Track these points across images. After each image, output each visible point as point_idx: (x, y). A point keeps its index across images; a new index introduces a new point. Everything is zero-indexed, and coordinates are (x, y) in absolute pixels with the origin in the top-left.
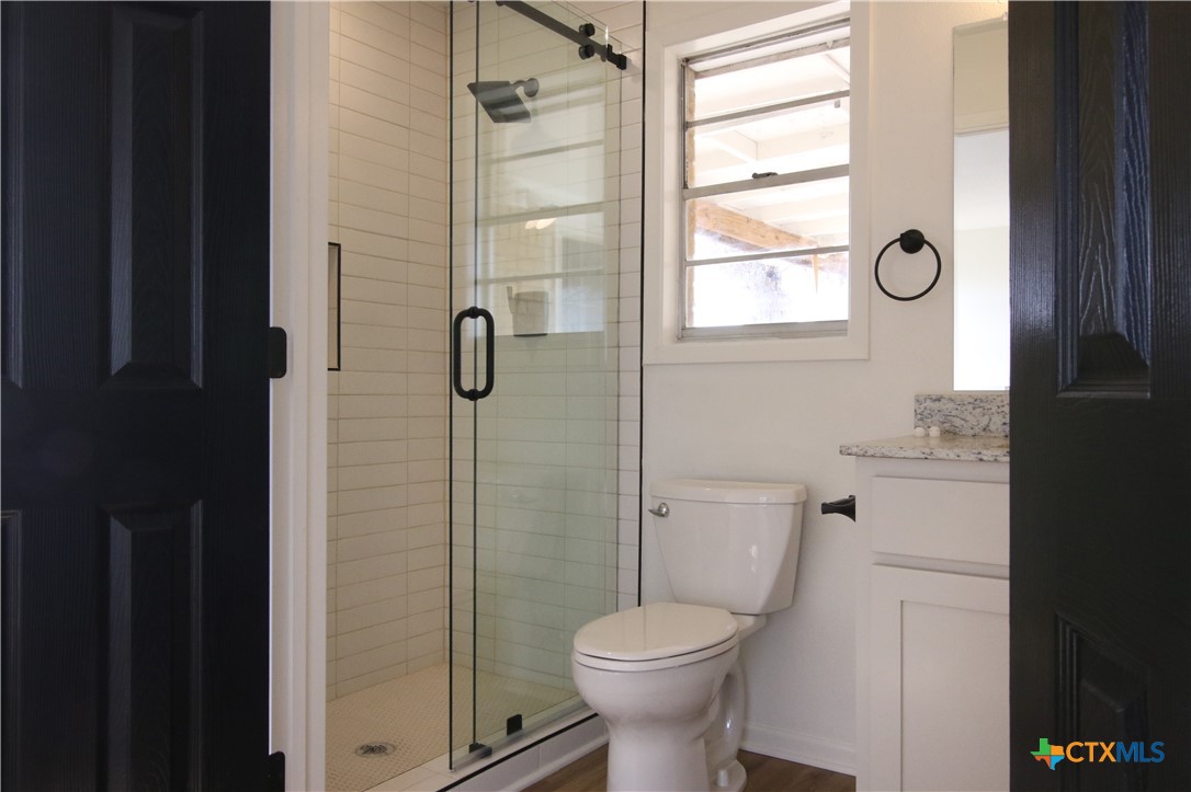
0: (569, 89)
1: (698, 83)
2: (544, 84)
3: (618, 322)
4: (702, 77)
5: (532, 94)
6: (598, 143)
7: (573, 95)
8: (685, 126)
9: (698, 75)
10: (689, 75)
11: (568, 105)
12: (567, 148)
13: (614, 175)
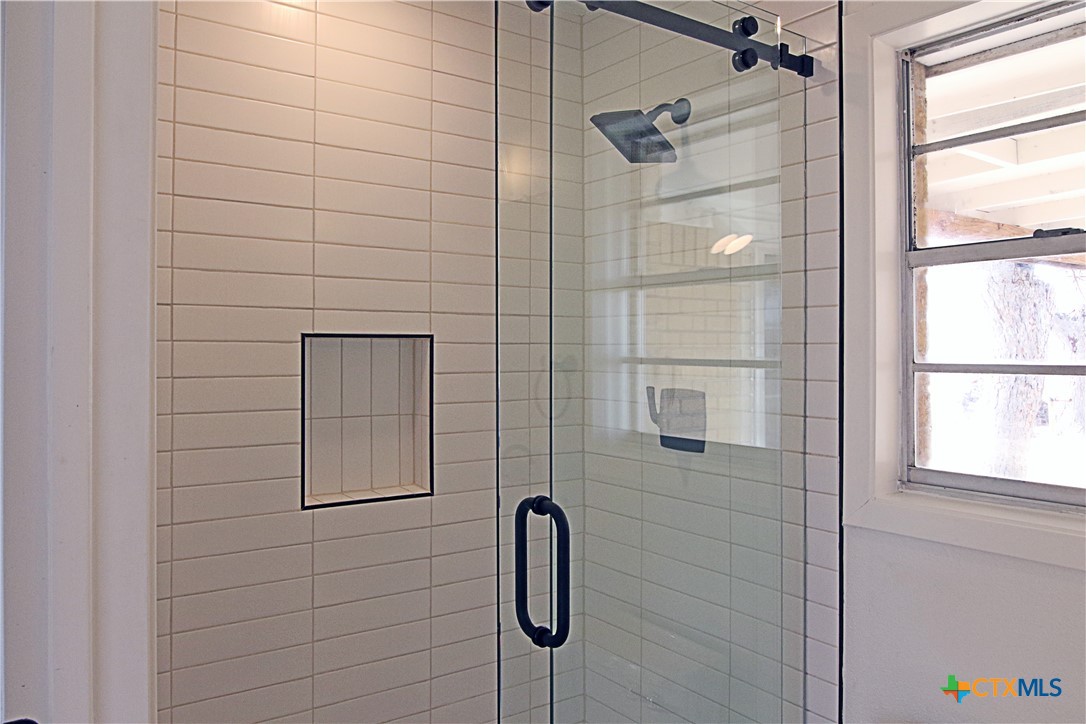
0: (730, 108)
1: (931, 83)
2: (696, 105)
3: (805, 453)
4: (936, 73)
5: (681, 120)
6: (772, 180)
7: (736, 116)
8: (910, 152)
9: (930, 71)
10: (915, 73)
11: (730, 128)
12: (730, 188)
13: (798, 232)
